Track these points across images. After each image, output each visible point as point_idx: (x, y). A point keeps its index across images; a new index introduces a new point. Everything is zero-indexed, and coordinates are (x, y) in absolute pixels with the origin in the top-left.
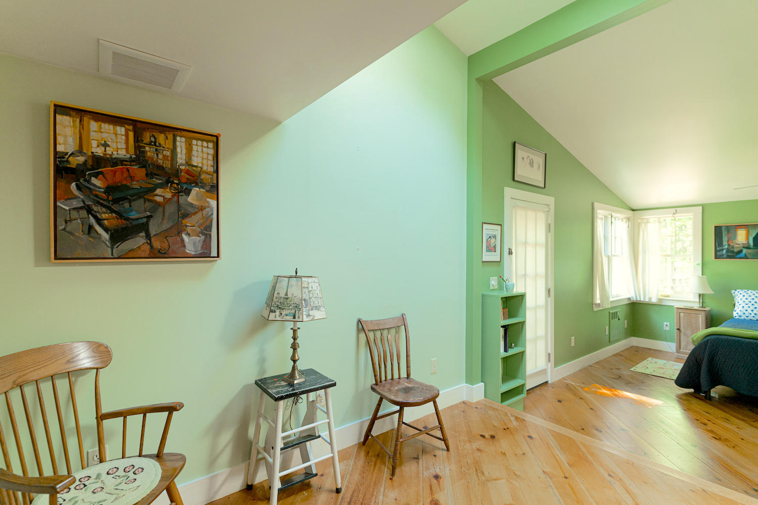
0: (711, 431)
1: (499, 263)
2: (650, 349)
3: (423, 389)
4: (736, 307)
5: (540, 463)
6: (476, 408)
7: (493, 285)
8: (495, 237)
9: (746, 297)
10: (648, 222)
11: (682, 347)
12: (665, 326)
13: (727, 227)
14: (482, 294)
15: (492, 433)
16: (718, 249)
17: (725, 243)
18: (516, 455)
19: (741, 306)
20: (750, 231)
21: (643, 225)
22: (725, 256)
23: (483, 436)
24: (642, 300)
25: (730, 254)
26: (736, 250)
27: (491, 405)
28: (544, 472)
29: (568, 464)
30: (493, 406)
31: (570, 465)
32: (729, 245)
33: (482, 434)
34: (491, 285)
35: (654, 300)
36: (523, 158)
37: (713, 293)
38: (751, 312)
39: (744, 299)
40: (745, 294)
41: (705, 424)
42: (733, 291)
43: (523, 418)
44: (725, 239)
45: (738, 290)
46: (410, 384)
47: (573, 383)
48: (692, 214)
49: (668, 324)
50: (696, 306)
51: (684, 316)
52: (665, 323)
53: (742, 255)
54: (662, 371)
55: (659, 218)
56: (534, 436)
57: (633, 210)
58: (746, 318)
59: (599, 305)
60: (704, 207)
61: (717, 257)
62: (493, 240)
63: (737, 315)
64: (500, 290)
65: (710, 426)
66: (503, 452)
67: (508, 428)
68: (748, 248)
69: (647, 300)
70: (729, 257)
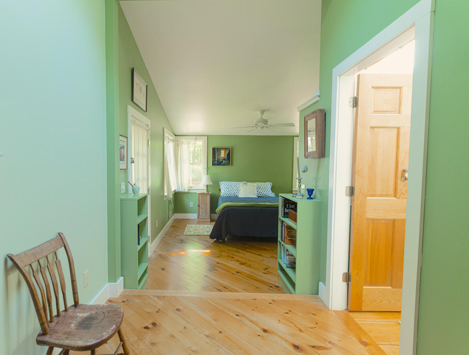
0: (237, 261)
1: (126, 170)
2: (184, 219)
3: (104, 313)
4: (222, 191)
5: (200, 330)
6: (123, 302)
7: (123, 189)
8: (123, 147)
9: (225, 185)
10: (182, 144)
11: (200, 215)
12: (191, 204)
13: (217, 148)
14: (121, 199)
15: (151, 321)
16: (214, 160)
17: (216, 157)
18: (181, 332)
19: (224, 190)
20: (226, 151)
21: (180, 145)
22: (216, 164)
23: (146, 328)
24: (181, 190)
25: (219, 163)
26: (220, 161)
27: (133, 294)
28: (207, 336)
29: (213, 320)
30: (135, 294)
31: (215, 320)
32: (218, 158)
33: (144, 326)
34: (122, 189)
35: (186, 190)
36: (137, 84)
37: (212, 184)
38: (227, 193)
39: (224, 186)
40: (224, 183)
41: (233, 258)
42: (220, 182)
43: (163, 295)
44: (216, 155)
45: (222, 182)
46: (84, 313)
47: (162, 253)
48: (203, 140)
49: (192, 203)
50: (205, 192)
51: (201, 198)
52: (191, 203)
53: (223, 163)
54: (197, 231)
55: (188, 142)
56: (180, 308)
57: (176, 135)
58: (226, 196)
59: (166, 196)
60: (208, 136)
61: (213, 165)
62: (122, 150)
63: (222, 195)
64: (126, 194)
65: (236, 258)
66: (171, 334)
67: (159, 310)
68: (225, 160)
69: (183, 190)
70: (218, 165)
